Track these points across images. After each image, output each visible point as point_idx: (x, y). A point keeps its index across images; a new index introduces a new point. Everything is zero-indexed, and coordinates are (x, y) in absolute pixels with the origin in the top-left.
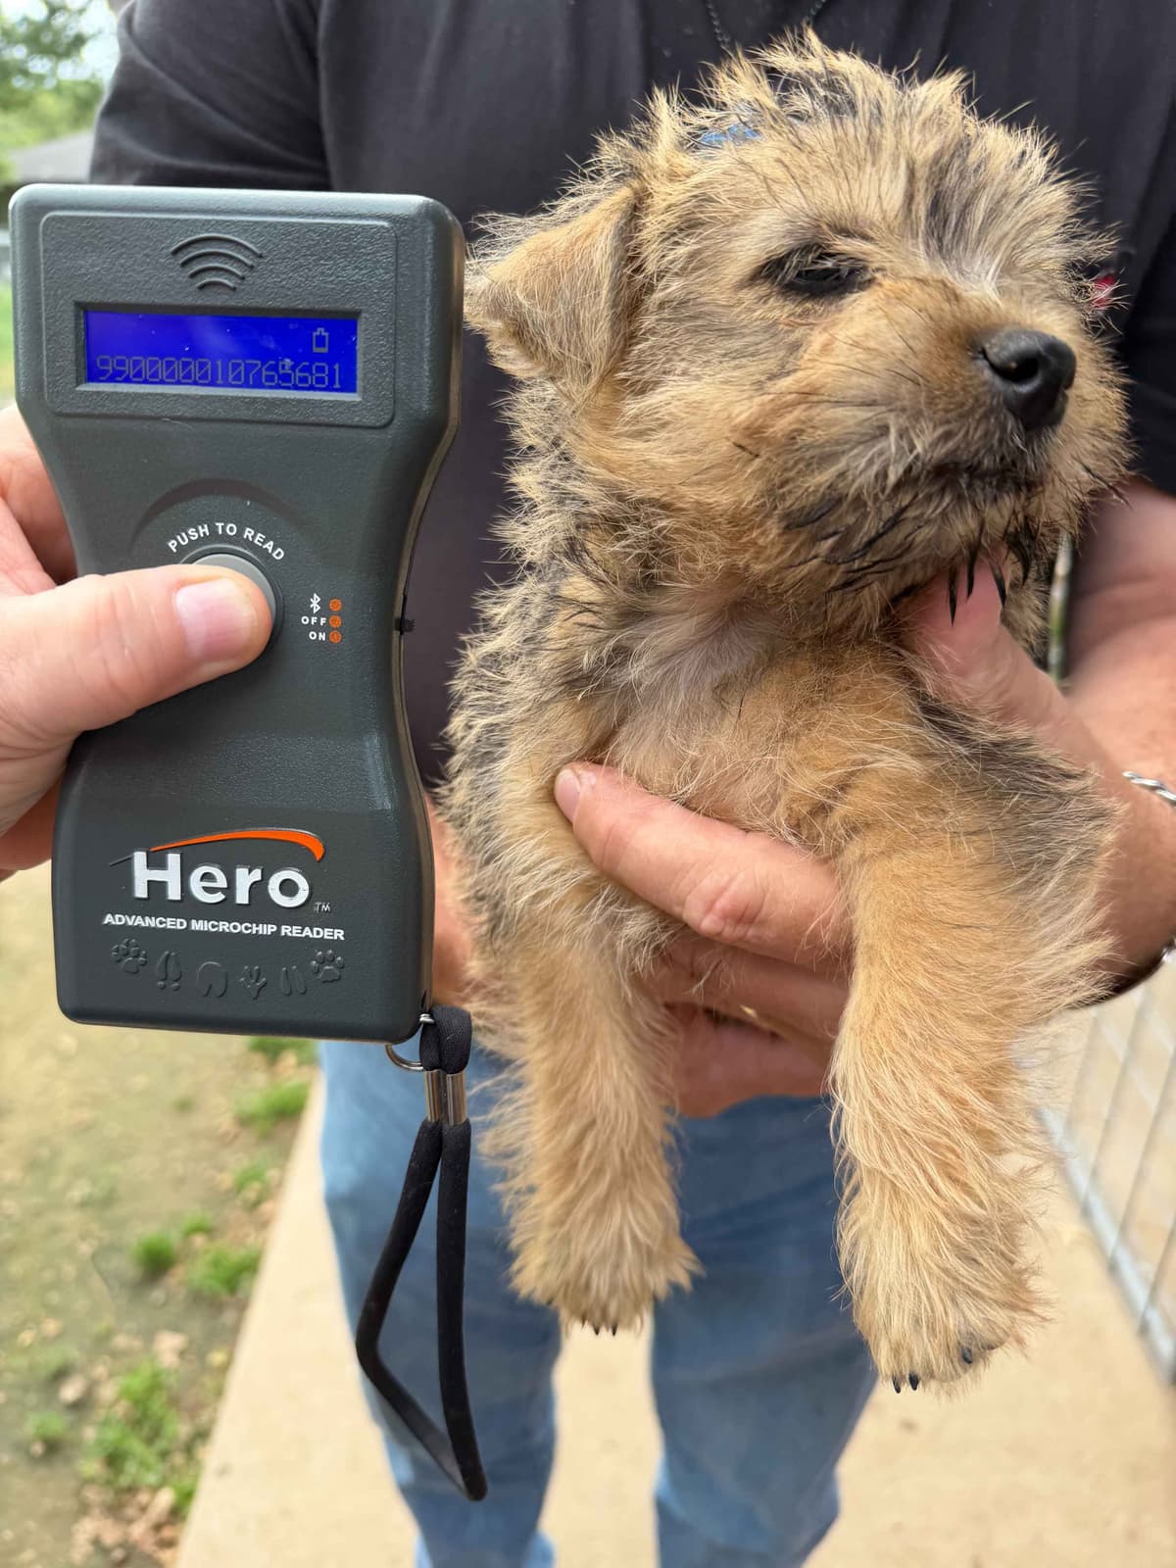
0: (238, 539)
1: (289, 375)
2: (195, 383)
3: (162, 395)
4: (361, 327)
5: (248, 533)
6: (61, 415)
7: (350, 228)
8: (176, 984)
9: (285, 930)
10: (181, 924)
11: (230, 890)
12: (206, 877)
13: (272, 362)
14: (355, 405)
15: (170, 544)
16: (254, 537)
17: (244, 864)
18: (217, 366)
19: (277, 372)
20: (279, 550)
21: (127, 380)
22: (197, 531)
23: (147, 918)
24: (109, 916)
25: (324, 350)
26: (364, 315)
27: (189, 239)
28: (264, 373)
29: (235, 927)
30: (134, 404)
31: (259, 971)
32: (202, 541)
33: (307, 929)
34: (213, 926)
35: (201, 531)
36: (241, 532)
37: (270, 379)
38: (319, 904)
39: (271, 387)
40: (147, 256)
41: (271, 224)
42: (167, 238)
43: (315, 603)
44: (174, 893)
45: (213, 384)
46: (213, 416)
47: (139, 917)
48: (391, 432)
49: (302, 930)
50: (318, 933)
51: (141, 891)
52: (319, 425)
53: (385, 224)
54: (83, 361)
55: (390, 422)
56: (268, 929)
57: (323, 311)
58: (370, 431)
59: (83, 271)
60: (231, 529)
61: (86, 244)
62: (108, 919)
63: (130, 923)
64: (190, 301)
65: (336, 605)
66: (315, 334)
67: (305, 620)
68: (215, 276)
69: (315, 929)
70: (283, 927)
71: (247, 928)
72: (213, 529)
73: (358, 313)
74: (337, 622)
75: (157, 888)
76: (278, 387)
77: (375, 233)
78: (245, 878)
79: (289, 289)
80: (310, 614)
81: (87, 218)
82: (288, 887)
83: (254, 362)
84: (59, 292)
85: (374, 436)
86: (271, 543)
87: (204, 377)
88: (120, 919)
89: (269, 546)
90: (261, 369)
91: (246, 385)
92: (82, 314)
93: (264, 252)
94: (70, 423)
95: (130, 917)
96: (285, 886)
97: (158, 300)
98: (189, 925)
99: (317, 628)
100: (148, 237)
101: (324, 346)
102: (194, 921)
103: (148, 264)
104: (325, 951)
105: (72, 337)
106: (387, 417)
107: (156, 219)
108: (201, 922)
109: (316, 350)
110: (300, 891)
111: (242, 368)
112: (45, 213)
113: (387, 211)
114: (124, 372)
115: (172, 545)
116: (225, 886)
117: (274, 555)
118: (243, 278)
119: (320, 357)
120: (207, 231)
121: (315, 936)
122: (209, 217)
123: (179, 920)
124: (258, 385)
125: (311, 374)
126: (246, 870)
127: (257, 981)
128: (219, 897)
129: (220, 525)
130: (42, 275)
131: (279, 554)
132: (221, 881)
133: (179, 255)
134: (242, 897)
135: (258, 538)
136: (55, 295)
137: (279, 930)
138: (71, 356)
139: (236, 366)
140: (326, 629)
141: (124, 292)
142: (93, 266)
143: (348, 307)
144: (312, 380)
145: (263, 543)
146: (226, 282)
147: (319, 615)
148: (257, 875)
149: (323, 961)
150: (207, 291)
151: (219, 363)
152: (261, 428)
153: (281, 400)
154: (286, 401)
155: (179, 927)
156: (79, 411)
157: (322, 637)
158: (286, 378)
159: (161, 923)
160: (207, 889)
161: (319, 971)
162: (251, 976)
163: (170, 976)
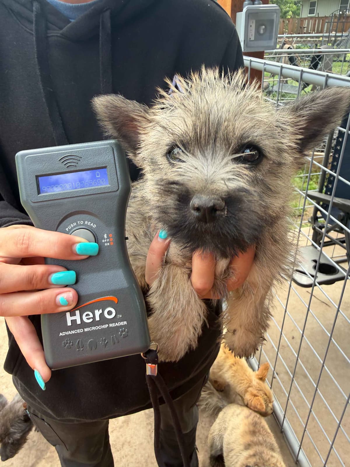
0: (84, 225)
5: (86, 223)
6: (35, 203)
7: (101, 148)
8: (82, 349)
9: (111, 325)
10: (82, 330)
11: (94, 317)
12: (87, 315)
14: (109, 187)
16: (88, 223)
17: (97, 309)
19: (88, 183)
20: (95, 225)
22: (73, 225)
23: (72, 331)
24: (61, 333)
25: (100, 176)
26: (108, 167)
27: (63, 157)
28: (85, 184)
30: (54, 197)
31: (105, 339)
32: (75, 227)
33: (116, 323)
34: (91, 329)
35: (74, 224)
36: (84, 222)
38: (118, 315)
39: (87, 187)
40: (53, 162)
41: (82, 150)
42: (58, 157)
43: (105, 236)
44: (79, 322)
45: (72, 189)
47: (69, 332)
48: (118, 192)
50: (120, 324)
51: (69, 324)
52: (101, 193)
53: (109, 146)
56: (107, 326)
57: (98, 167)
60: (82, 222)
62: (61, 334)
63: (67, 334)
64: (65, 170)
65: (111, 235)
66: (96, 173)
67: (103, 241)
68: (70, 164)
69: (119, 323)
71: (100, 327)
72: (77, 223)
74: (112, 240)
75: (74, 322)
77: (108, 148)
78: (98, 313)
79: (89, 164)
80: (104, 239)
81: (37, 156)
82: (110, 313)
83: (82, 182)
85: (114, 193)
87: (70, 187)
88: (64, 334)
89: (92, 224)
91: (81, 187)
92: (37, 178)
93: (82, 157)
95: (67, 332)
97: (57, 171)
98: (84, 330)
99: (107, 242)
100: (53, 158)
101: (99, 175)
103: (54, 164)
104: (122, 329)
105: (36, 183)
106: (118, 188)
107: (54, 154)
108: (87, 328)
109: (97, 177)
110: (113, 313)
112: (26, 156)
115: (67, 229)
116: (92, 316)
117: (93, 226)
118: (77, 163)
120: (67, 154)
121: (119, 325)
122: (67, 151)
124: (84, 187)
126: (98, 311)
127: (105, 342)
128: (91, 320)
129: (79, 222)
130: (26, 170)
132: (91, 315)
133: (61, 161)
134: (98, 319)
136: (30, 175)
137: (109, 325)
138: (36, 188)
139: (78, 184)
140: (109, 242)
141: (48, 171)
142: (39, 166)
143: (104, 165)
144: (97, 183)
145: (90, 224)
146: (73, 165)
147: (107, 239)
148: (101, 311)
149: (122, 332)
150: (69, 167)
151: (73, 184)
155: (81, 332)
156: (39, 201)
157: (108, 244)
159: (76, 331)
160: (87, 319)
161: (121, 335)
162: (103, 341)
163: (80, 347)
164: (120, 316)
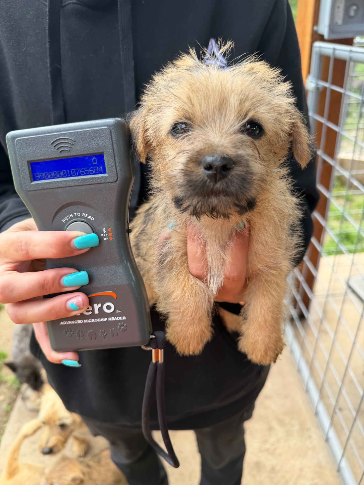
0: (81, 217)
1: (88, 171)
2: (63, 177)
3: (54, 182)
4: (105, 156)
5: (83, 215)
6: (28, 191)
7: (97, 130)
8: (82, 338)
11: (93, 311)
13: (83, 169)
14: (106, 177)
15: (63, 221)
17: (96, 303)
18: (68, 172)
19: (84, 171)
20: (93, 218)
21: (44, 179)
22: (70, 216)
23: (72, 321)
26: (105, 153)
27: (55, 140)
29: (96, 320)
30: (47, 185)
31: (104, 331)
32: (71, 218)
33: (115, 318)
34: (90, 321)
36: (81, 215)
37: (83, 173)
38: (117, 310)
39: (83, 175)
40: (45, 146)
41: (76, 132)
42: (49, 140)
43: (104, 230)
45: (68, 176)
46: (69, 185)
47: (70, 322)
48: (117, 183)
49: (114, 318)
50: (119, 318)
52: (98, 184)
53: (106, 127)
54: (32, 176)
55: (117, 180)
56: (105, 319)
57: (94, 153)
58: (112, 183)
59: (28, 152)
60: (79, 214)
61: (28, 145)
62: (62, 323)
63: (68, 323)
64: (58, 156)
65: (110, 230)
66: (93, 159)
68: (63, 148)
69: (118, 318)
70: (109, 318)
71: (99, 320)
72: (74, 215)
73: (103, 153)
74: (111, 234)
76: (85, 175)
77: (104, 130)
78: (97, 307)
79: (84, 149)
80: (103, 233)
81: (27, 138)
82: (109, 307)
83: (78, 169)
84: (23, 159)
86: (90, 216)
87: (65, 175)
88: (65, 323)
90: (80, 171)
91: (77, 176)
92: (30, 164)
93: (76, 140)
94: (31, 193)
95: (67, 321)
96: (108, 307)
97: (49, 157)
98: (83, 321)
99: (106, 237)
100: (44, 141)
101: (96, 162)
102: (85, 320)
103: (45, 148)
104: (121, 323)
105: (28, 170)
107: (46, 136)
109: (94, 163)
110: (112, 308)
111: (75, 171)
112: (16, 139)
113: (107, 124)
114: (43, 177)
117: (91, 219)
118: (71, 148)
119: (95, 165)
120: (59, 137)
121: (118, 319)
122: (59, 133)
123: (81, 321)
124: (80, 175)
125: (93, 170)
126: (97, 304)
127: (104, 334)
128: (90, 313)
129: (76, 214)
130: (17, 155)
131: (93, 219)
133: (53, 144)
134: (97, 312)
135: (86, 216)
136: (22, 160)
138: (28, 175)
139: (73, 171)
140: (108, 236)
141: (40, 156)
142: (30, 151)
143: (100, 151)
144: (94, 172)
145: (88, 217)
146: (67, 149)
147: (106, 233)
148: (100, 305)
149: (121, 326)
151: (68, 171)
152: (83, 187)
153: (86, 178)
154: (88, 179)
156: (33, 189)
157: (108, 239)
158: (87, 172)
159: (76, 322)
160: (87, 311)
161: (120, 329)
162: (102, 333)
163: (80, 336)
164: (120, 311)
